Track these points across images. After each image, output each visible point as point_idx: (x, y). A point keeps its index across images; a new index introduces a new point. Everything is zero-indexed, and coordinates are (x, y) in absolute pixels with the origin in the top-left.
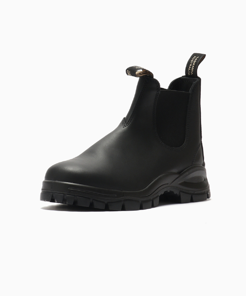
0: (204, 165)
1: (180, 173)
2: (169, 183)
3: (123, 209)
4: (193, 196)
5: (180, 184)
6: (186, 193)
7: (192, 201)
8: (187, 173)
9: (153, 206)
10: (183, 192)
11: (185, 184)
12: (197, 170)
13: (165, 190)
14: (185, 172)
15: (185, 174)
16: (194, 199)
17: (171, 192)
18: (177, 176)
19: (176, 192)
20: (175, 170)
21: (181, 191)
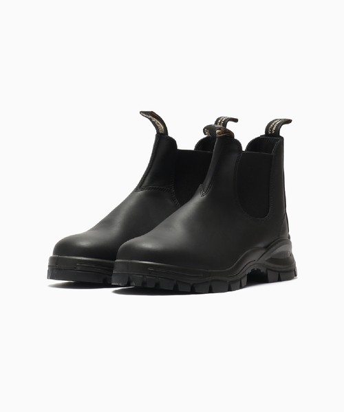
0: (289, 238)
1: (267, 248)
2: (255, 260)
3: (211, 291)
4: (281, 274)
5: (267, 261)
6: (273, 271)
7: (279, 280)
8: (274, 248)
9: (241, 287)
10: (271, 270)
11: (272, 260)
12: (283, 244)
13: (252, 268)
14: (272, 247)
15: (272, 249)
16: (281, 276)
17: (258, 270)
18: (264, 251)
19: (263, 270)
20: (261, 245)
21: (267, 269)
